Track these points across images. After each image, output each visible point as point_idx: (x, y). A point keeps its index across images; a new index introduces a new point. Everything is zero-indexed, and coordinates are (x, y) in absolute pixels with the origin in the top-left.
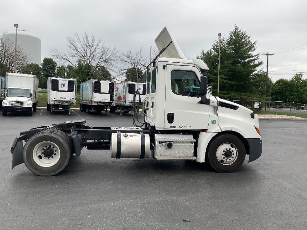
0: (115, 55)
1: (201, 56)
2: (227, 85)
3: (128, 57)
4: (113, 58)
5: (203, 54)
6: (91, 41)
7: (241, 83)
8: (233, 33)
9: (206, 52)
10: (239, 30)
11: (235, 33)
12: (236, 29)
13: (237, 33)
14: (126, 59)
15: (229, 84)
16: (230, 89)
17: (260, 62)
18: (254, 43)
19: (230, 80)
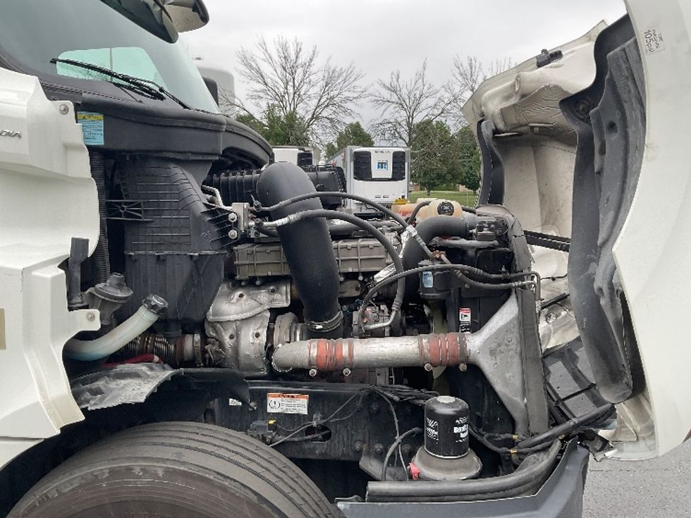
0: (353, 85)
3: (393, 90)
4: (346, 94)
6: (293, 57)
14: (386, 94)
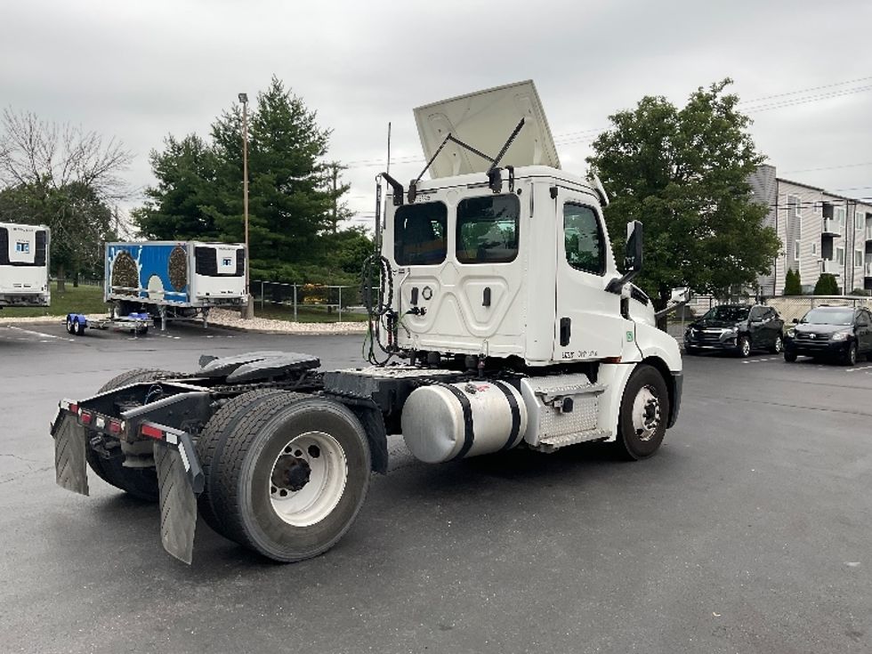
1: (165, 153)
2: (265, 242)
5: (171, 145)
7: (300, 239)
8: (267, 97)
9: (180, 140)
10: (285, 92)
11: (271, 98)
12: (277, 88)
13: (281, 100)
15: (269, 239)
16: (272, 255)
17: (344, 184)
18: (324, 132)
19: (273, 229)
